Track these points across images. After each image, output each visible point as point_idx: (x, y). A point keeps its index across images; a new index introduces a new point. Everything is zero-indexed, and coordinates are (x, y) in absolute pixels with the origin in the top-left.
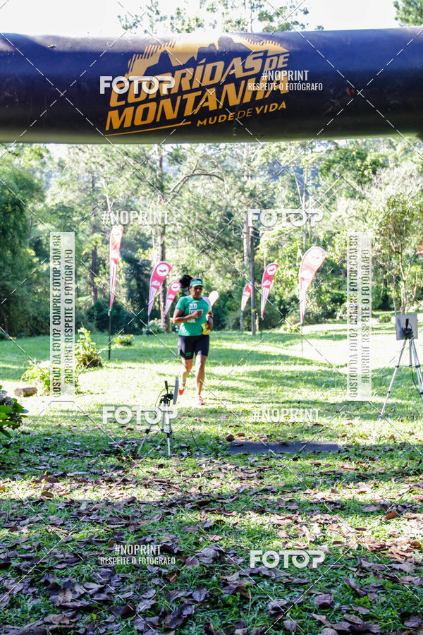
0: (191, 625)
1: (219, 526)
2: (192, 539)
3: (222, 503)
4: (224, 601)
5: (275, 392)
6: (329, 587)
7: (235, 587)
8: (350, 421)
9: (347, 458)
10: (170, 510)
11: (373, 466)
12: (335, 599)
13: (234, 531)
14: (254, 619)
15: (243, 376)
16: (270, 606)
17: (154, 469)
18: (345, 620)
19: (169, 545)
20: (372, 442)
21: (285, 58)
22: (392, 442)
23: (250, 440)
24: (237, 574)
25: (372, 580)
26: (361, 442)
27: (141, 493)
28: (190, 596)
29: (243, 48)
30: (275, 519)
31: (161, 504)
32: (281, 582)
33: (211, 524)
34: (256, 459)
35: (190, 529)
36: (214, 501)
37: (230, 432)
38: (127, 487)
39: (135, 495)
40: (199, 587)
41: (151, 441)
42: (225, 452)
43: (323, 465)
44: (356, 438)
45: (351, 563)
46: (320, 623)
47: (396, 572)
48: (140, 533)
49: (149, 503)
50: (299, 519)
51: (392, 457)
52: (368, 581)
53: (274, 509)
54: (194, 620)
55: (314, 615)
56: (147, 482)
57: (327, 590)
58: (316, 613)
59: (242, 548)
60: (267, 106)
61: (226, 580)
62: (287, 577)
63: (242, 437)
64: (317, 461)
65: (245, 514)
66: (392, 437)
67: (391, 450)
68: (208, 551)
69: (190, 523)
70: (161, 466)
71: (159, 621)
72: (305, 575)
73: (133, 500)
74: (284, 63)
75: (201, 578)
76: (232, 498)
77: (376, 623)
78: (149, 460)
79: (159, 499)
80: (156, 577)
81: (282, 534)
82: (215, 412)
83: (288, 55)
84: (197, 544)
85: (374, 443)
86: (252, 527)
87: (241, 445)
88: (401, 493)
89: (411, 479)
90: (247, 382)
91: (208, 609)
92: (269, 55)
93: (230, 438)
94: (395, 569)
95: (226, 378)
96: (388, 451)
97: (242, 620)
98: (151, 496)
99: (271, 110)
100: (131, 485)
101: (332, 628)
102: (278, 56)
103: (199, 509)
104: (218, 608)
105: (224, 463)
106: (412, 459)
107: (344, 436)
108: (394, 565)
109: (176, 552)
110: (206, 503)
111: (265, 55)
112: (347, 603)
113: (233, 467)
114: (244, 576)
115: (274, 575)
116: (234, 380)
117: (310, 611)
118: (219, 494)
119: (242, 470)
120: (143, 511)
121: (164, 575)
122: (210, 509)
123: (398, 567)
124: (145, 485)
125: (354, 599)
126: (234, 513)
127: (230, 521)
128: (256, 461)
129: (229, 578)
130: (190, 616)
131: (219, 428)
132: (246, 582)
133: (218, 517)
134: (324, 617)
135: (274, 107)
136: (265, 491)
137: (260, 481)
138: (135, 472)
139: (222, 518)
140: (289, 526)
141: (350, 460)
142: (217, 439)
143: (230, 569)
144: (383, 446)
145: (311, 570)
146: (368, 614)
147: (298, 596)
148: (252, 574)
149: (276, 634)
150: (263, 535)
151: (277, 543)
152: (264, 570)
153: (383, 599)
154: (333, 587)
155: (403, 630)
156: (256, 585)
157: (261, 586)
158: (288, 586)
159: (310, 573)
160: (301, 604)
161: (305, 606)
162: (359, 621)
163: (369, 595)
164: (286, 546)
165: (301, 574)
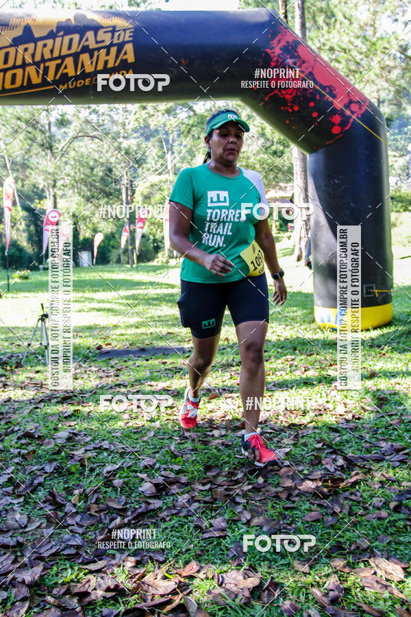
0: (40, 491)
1: (76, 414)
2: (52, 426)
3: (82, 397)
4: (68, 470)
5: (141, 310)
6: (155, 453)
7: (79, 458)
10: (39, 405)
12: (157, 461)
13: (88, 417)
14: (91, 481)
15: (117, 299)
16: (105, 471)
17: (31, 375)
18: (162, 476)
19: (32, 432)
21: (131, 32)
22: (226, 343)
23: (116, 348)
24: (83, 449)
25: (189, 445)
27: (16, 394)
28: (43, 469)
29: (94, 23)
31: (32, 401)
32: (118, 453)
33: (70, 413)
34: (117, 362)
35: (51, 419)
36: (76, 396)
37: (101, 342)
38: (6, 390)
39: (12, 396)
40: (51, 461)
41: (34, 354)
42: (94, 359)
43: (168, 363)
45: (176, 434)
46: (143, 480)
47: (209, 438)
48: (10, 425)
49: (22, 402)
51: (223, 354)
52: (186, 445)
54: (43, 487)
55: (138, 474)
56: (23, 385)
57: (153, 455)
58: (140, 472)
59: (92, 429)
61: (73, 454)
62: (123, 448)
63: (109, 346)
64: (165, 360)
65: (99, 404)
66: (227, 339)
67: (224, 349)
68: (63, 434)
69: (54, 414)
70: (38, 372)
71: (14, 490)
72: (139, 445)
73: (9, 400)
74: (130, 37)
75: (54, 454)
76: (91, 392)
77: (185, 476)
78: (29, 368)
79: (32, 397)
80: (17, 457)
81: (126, 416)
82: (90, 328)
83: (132, 30)
84: (56, 429)
86: (103, 413)
87: (108, 352)
88: (224, 380)
89: (233, 369)
90: (120, 304)
91: (56, 478)
92: (117, 29)
93: (99, 348)
94: (209, 435)
95: (103, 301)
97: (81, 483)
98: (25, 396)
100: (10, 388)
101: (151, 482)
102: (125, 30)
103: (63, 403)
104: (64, 475)
105: (90, 367)
107: (189, 340)
108: (208, 433)
109: (36, 436)
110: (70, 398)
112: (165, 463)
113: (97, 369)
114: (88, 450)
115: (113, 448)
116: (110, 302)
117: (136, 472)
118: (81, 390)
119: (104, 371)
120: (16, 407)
121: (23, 455)
122: (72, 402)
123: (210, 434)
124: (22, 388)
125: (171, 459)
126: (90, 404)
127: (85, 410)
128: (116, 364)
129: (75, 453)
130: (40, 484)
131: (91, 340)
132: (89, 454)
133: (77, 408)
134: (146, 475)
135: (123, 73)
136: (119, 385)
137: (117, 378)
138: (15, 377)
139: (80, 408)
142: (89, 349)
143: (79, 446)
145: (143, 442)
146: (180, 470)
147: (128, 461)
148: (95, 448)
149: (106, 492)
150: (110, 419)
151: (121, 424)
152: (106, 444)
153: (194, 458)
154: (157, 452)
155: (205, 478)
156: (97, 456)
157: (101, 457)
158: (122, 455)
159: (142, 444)
160: (130, 467)
161: (133, 468)
162: (172, 475)
163: (184, 456)
164: (128, 425)
165: (134, 445)
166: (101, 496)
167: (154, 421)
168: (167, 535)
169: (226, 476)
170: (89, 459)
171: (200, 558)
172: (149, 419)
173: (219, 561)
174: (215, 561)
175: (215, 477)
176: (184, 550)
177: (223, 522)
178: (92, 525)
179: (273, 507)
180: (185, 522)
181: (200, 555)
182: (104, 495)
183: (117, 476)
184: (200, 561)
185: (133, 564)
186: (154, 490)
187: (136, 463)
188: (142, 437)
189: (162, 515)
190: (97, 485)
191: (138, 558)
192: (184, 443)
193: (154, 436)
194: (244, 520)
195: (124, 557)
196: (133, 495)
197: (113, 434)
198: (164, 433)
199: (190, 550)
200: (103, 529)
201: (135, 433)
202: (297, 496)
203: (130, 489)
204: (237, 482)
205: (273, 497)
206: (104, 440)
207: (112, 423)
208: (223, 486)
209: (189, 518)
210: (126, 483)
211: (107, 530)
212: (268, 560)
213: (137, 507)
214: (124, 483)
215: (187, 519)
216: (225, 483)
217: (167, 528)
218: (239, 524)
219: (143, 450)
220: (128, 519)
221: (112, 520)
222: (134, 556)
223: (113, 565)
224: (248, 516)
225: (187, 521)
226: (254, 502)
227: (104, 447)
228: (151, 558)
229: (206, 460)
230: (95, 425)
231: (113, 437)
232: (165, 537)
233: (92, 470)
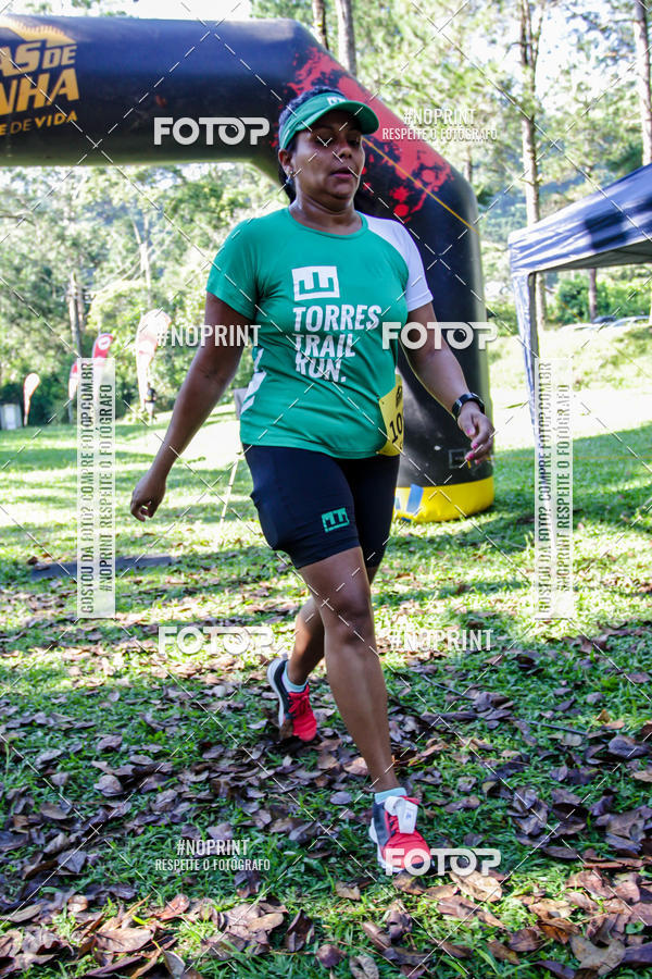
6: (120, 727)
8: (189, 526)
9: (176, 571)
11: (207, 577)
12: (124, 739)
13: (13, 675)
14: (16, 779)
15: (64, 481)
16: (39, 760)
18: (132, 763)
20: (214, 549)
21: (71, 51)
22: (237, 546)
23: (59, 562)
25: (175, 712)
26: (201, 550)
29: (10, 34)
30: (71, 653)
32: (60, 730)
34: (61, 583)
37: (33, 553)
42: (24, 580)
43: (145, 582)
44: (194, 546)
45: (156, 695)
46: (100, 771)
47: (208, 698)
50: (100, 651)
51: (231, 565)
52: (170, 712)
53: (71, 642)
55: (94, 763)
57: (117, 731)
58: (97, 760)
59: (19, 694)
60: (50, 117)
62: (69, 722)
63: (48, 558)
64: (139, 578)
65: (30, 653)
66: (239, 541)
67: (234, 556)
72: (94, 716)
74: (70, 58)
76: (17, 634)
77: (168, 761)
81: (75, 671)
82: (18, 530)
83: (75, 48)
85: (216, 550)
86: (37, 667)
87: (47, 569)
88: (233, 605)
89: (248, 587)
90: (69, 489)
92: (48, 45)
93: (33, 561)
94: (207, 695)
95: (40, 486)
96: (228, 558)
99: (56, 123)
101: (113, 774)
102: (61, 48)
105: (17, 593)
106: (255, 564)
107: (179, 545)
108: (207, 691)
111: (43, 47)
112: (138, 742)
113: (27, 596)
114: (12, 729)
115: (52, 722)
116: (52, 487)
117: (90, 759)
118: (2, 632)
119: (39, 599)
123: (210, 692)
125: (146, 736)
126: (16, 653)
127: (7, 663)
128: (60, 586)
131: (18, 549)
132: (14, 735)
134: (105, 763)
135: (60, 118)
136: (63, 621)
137: (60, 610)
140: (85, 660)
141: (180, 573)
142: (16, 564)
144: (226, 553)
145: (102, 710)
146: (160, 752)
147: (77, 743)
148: (23, 725)
149: (40, 795)
150: (49, 676)
151: (66, 683)
152: (40, 718)
153: (184, 732)
154: (125, 726)
155: (200, 763)
156: (25, 737)
157: (32, 738)
158: (67, 733)
159: (100, 714)
160: (80, 752)
161: (85, 753)
162: (148, 761)
163: (167, 729)
164: (78, 685)
165: (88, 717)
166: (32, 802)
167: (120, 677)
168: (139, 857)
169: (233, 758)
170: (12, 742)
171: (191, 889)
172: (111, 674)
173: (221, 892)
174: (215, 891)
175: (216, 760)
176: (165, 878)
177: (227, 830)
178: (16, 850)
179: (306, 801)
180: (168, 834)
181: (190, 885)
182: (38, 800)
183: (59, 767)
184: (190, 894)
185: (84, 907)
186: (118, 786)
187: (90, 745)
188: (100, 702)
189: (130, 825)
190: (25, 785)
191: (92, 897)
192: (167, 709)
193: (120, 700)
194: (260, 825)
195: (68, 896)
196: (85, 797)
197: (54, 701)
198: (136, 695)
199: (174, 878)
200: (35, 854)
201: (89, 697)
202: (343, 782)
203: (80, 786)
204: (251, 766)
205: (307, 786)
206: (37, 711)
207: (51, 682)
208: (228, 773)
209: (175, 828)
210: (73, 779)
211: (41, 856)
212: (297, 884)
213: (91, 815)
214: (70, 778)
215: (171, 829)
216: (231, 769)
217: (138, 846)
218: (253, 832)
219: (102, 724)
220: (75, 835)
221: (49, 839)
222: (84, 894)
223: (50, 911)
224: (266, 818)
225: (170, 832)
226: (276, 796)
227: (39, 722)
228: (112, 895)
229: (202, 734)
230: (23, 688)
231: (53, 704)
232: (136, 859)
233: (17, 760)
